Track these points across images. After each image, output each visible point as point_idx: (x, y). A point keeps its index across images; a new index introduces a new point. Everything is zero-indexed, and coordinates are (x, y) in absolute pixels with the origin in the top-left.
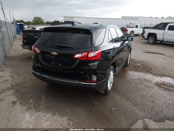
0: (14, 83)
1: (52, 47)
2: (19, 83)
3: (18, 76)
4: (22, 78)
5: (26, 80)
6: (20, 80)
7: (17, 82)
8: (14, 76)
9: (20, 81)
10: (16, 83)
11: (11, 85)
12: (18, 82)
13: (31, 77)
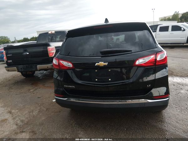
0: (19, 122)
1: (94, 54)
2: (27, 120)
3: (18, 109)
4: (27, 112)
5: (34, 114)
6: (25, 114)
7: (22, 119)
8: (13, 111)
9: (26, 116)
10: (22, 121)
11: (17, 125)
12: (24, 119)
13: (39, 108)
